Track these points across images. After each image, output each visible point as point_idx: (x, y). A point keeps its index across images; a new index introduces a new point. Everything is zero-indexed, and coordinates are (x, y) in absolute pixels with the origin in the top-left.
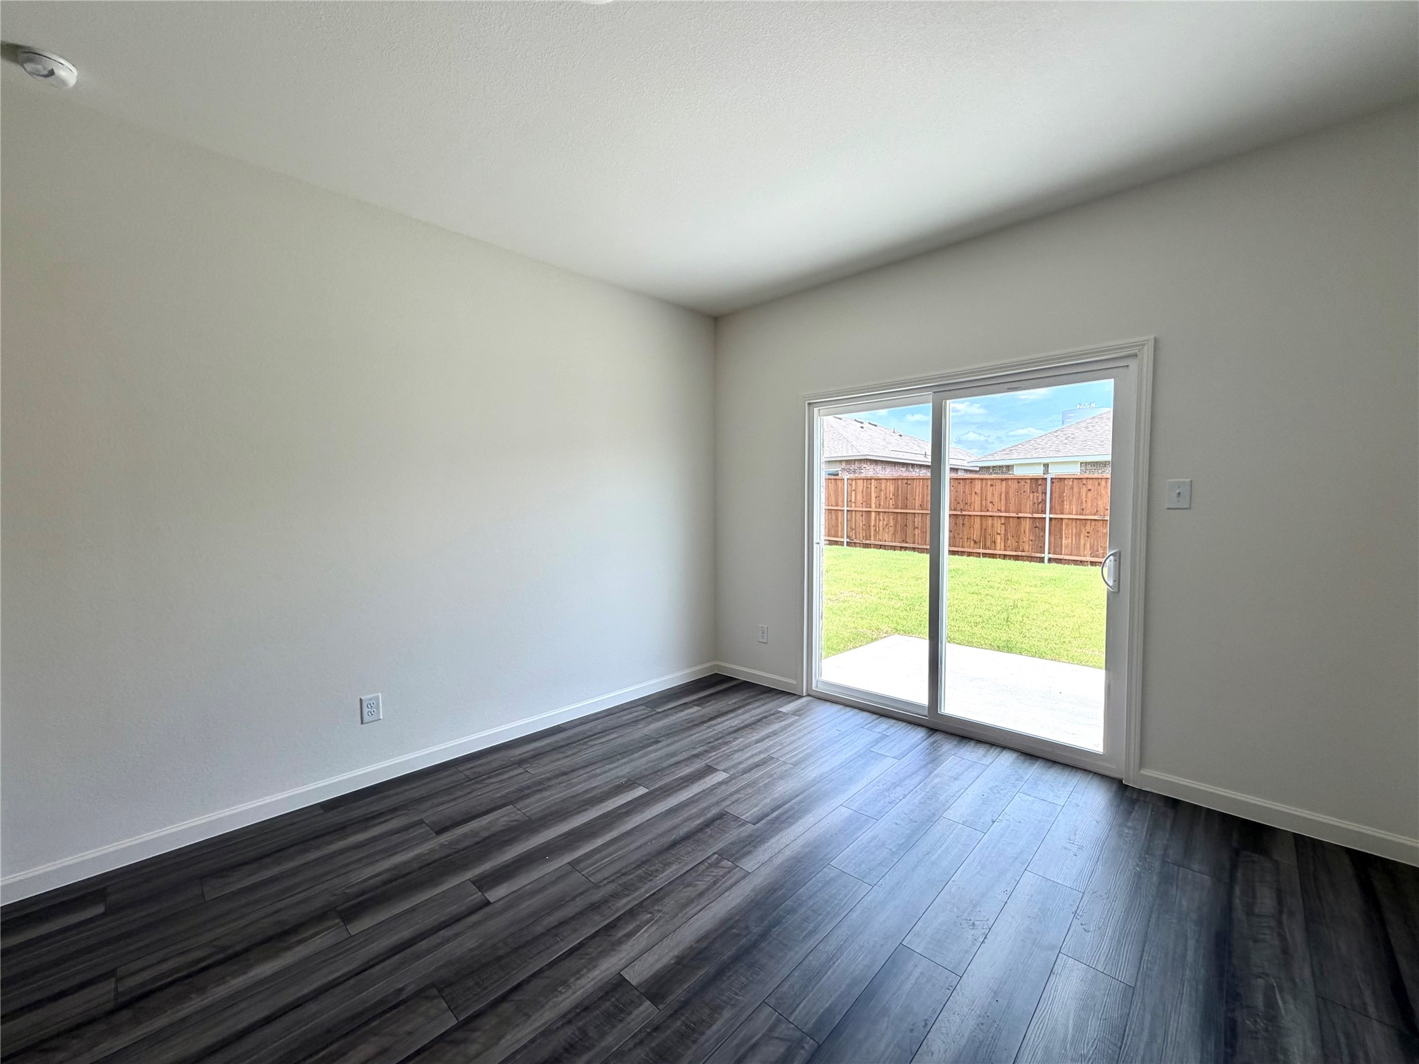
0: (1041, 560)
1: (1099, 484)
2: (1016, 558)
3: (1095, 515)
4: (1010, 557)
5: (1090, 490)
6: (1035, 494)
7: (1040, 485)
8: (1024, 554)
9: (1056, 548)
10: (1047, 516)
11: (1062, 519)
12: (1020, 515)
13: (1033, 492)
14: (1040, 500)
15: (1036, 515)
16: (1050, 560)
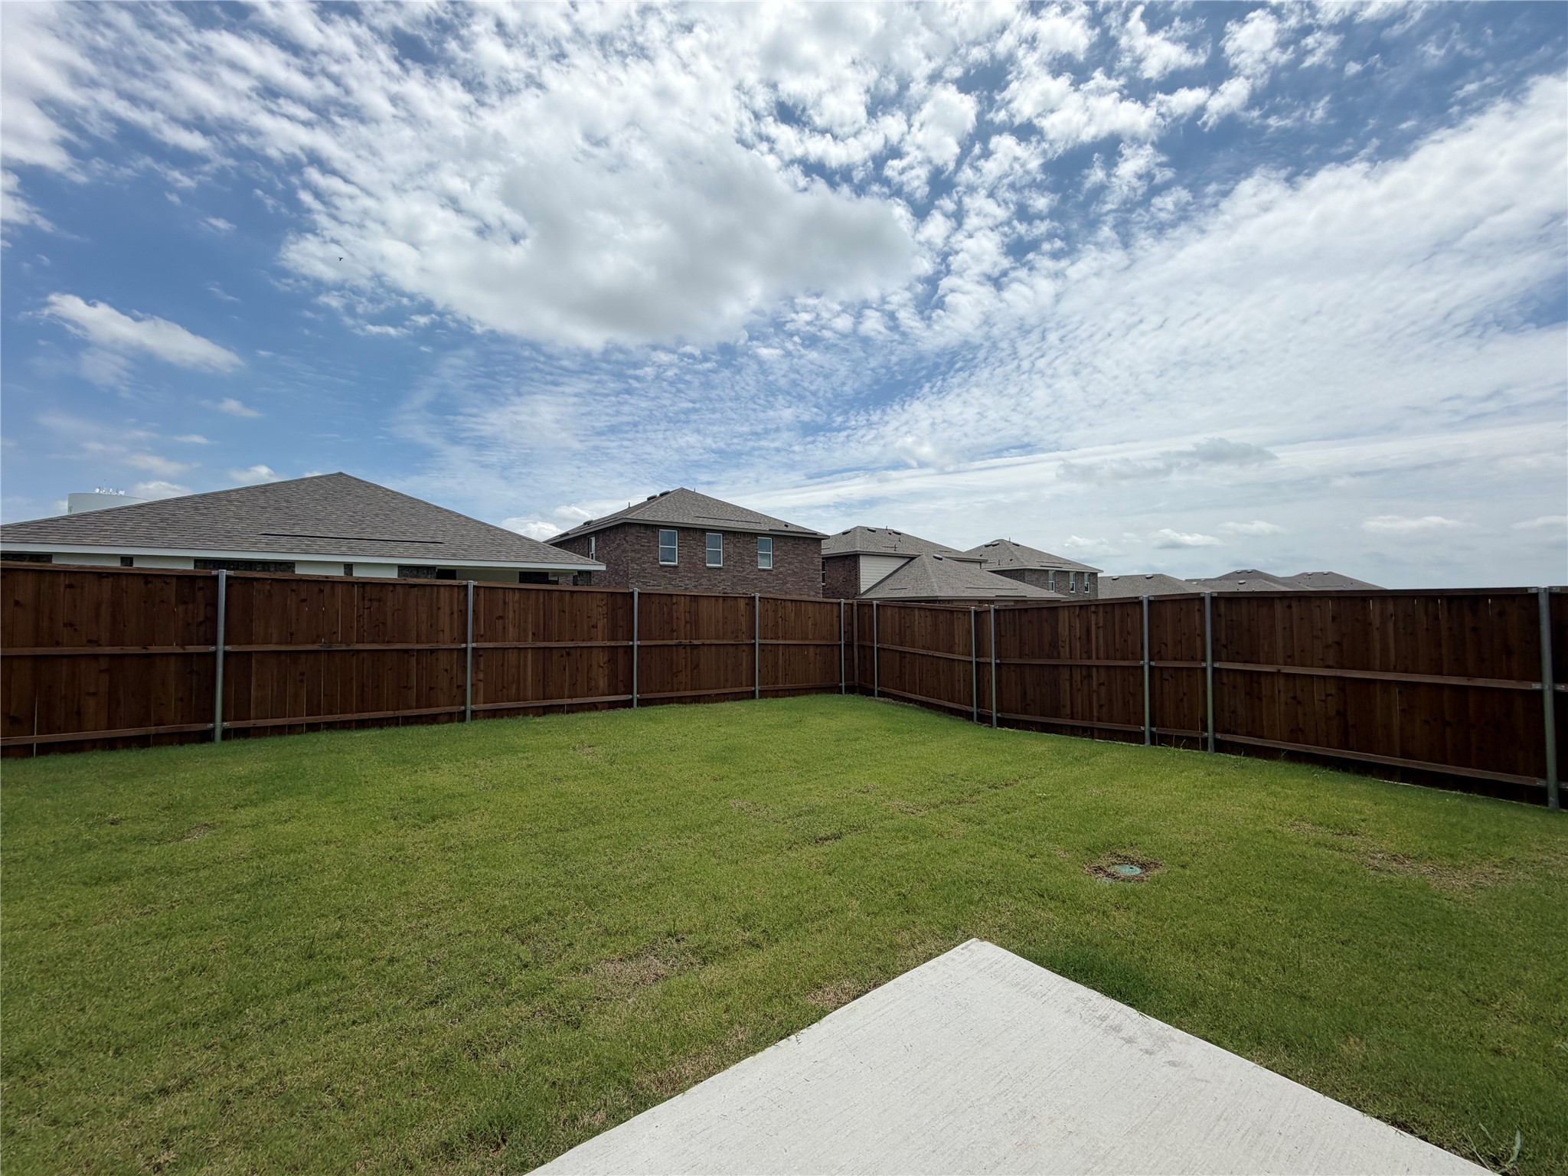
0: (206, 737)
1: (321, 591)
2: (143, 742)
3: (314, 642)
4: (128, 743)
5: (304, 600)
6: (191, 606)
7: (201, 589)
8: (162, 729)
9: (237, 707)
10: (221, 648)
11: (250, 653)
12: (154, 649)
13: (186, 603)
14: (201, 619)
15: (191, 649)
16: (227, 735)
